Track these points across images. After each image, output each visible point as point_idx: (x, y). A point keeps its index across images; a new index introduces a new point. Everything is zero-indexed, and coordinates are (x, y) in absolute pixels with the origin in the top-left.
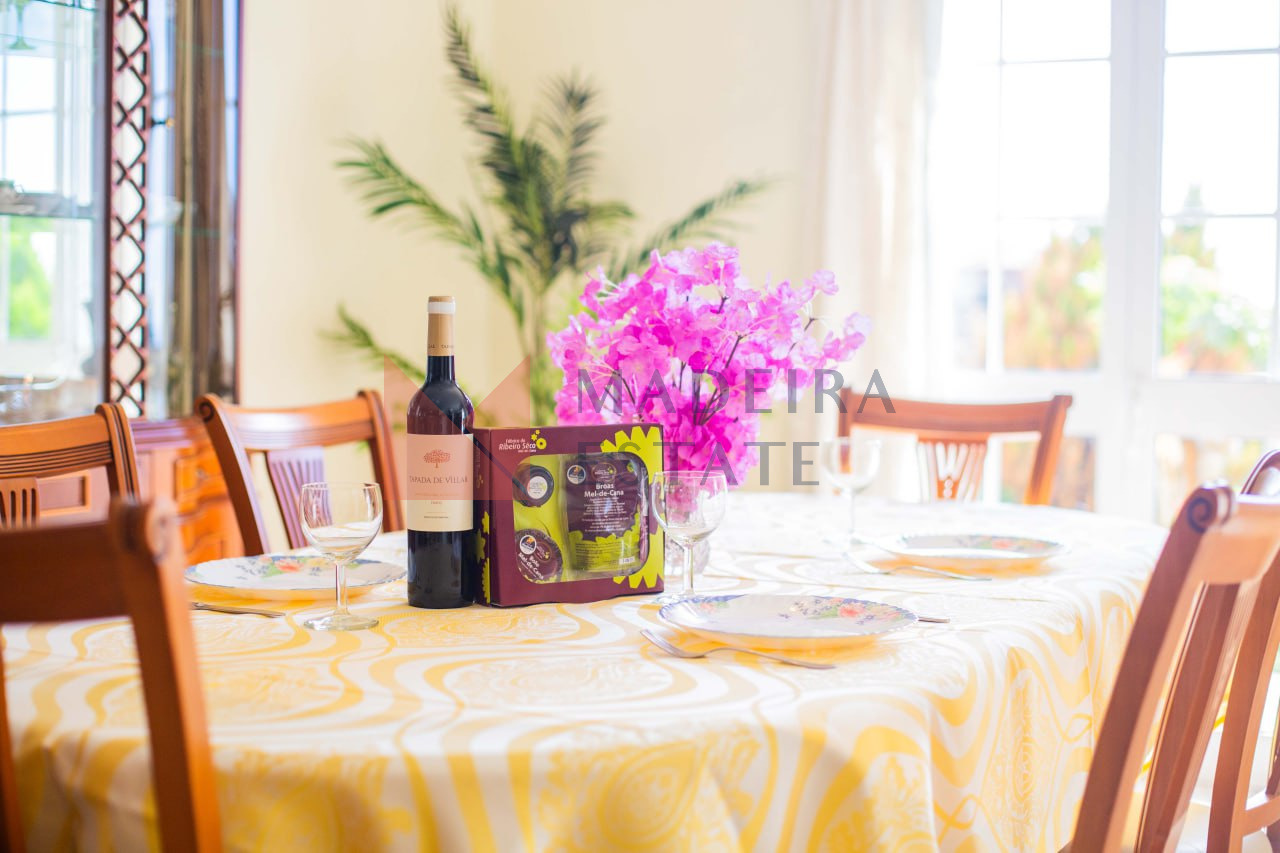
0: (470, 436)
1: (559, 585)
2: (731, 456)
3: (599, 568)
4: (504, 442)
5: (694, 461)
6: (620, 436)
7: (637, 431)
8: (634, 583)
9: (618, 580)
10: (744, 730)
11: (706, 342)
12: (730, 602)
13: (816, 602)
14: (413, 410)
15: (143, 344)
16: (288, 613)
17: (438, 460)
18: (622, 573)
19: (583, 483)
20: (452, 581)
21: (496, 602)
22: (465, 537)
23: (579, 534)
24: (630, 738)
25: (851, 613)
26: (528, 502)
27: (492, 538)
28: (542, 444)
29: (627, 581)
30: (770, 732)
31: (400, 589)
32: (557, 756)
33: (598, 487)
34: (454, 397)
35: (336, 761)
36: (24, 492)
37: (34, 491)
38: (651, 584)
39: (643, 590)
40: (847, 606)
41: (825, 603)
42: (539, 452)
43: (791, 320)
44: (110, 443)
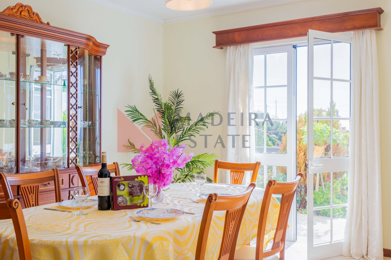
0: (109, 178)
1: (126, 206)
2: (165, 180)
3: (135, 202)
4: (115, 179)
5: (158, 181)
6: (139, 177)
7: (143, 176)
8: (142, 205)
9: (138, 205)
10: (130, 237)
11: (158, 159)
12: (154, 210)
13: (171, 210)
14: (99, 173)
15: (76, 152)
16: (73, 211)
17: (102, 183)
18: (139, 203)
19: (131, 187)
20: (106, 205)
21: (113, 209)
22: (109, 197)
23: (131, 196)
24: (108, 238)
25: (176, 212)
26: (120, 190)
27: (112, 197)
28: (123, 179)
29: (140, 205)
30: (134, 237)
31: (97, 206)
32: (92, 241)
33: (134, 187)
34: (107, 171)
35: (54, 242)
36: (36, 186)
37: (38, 186)
38: (145, 205)
39: (144, 207)
40: (176, 211)
41: (172, 210)
42: (122, 181)
43: (174, 154)
44: (55, 176)
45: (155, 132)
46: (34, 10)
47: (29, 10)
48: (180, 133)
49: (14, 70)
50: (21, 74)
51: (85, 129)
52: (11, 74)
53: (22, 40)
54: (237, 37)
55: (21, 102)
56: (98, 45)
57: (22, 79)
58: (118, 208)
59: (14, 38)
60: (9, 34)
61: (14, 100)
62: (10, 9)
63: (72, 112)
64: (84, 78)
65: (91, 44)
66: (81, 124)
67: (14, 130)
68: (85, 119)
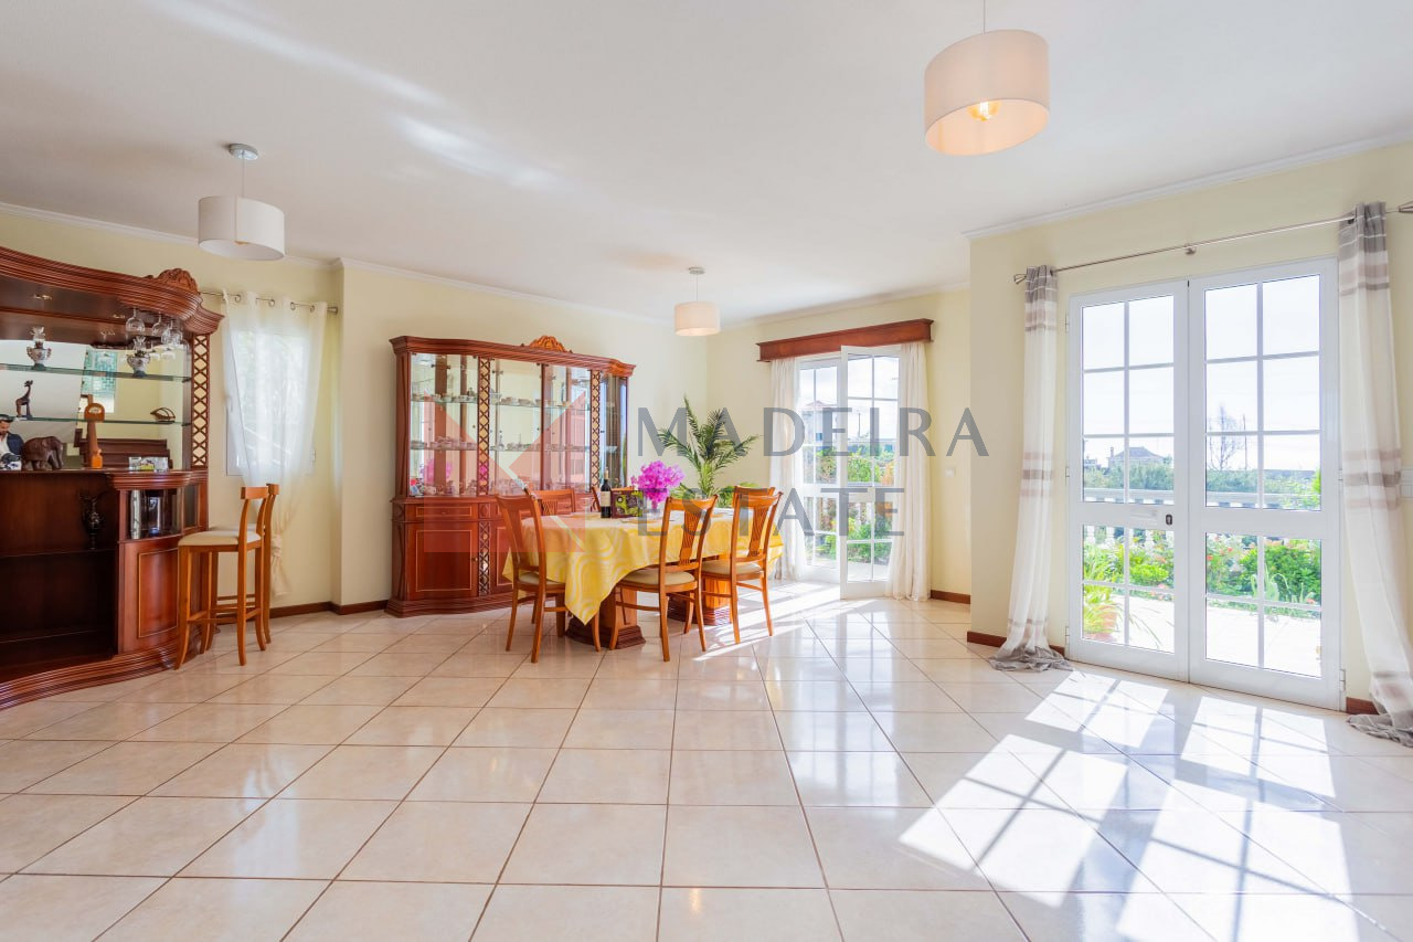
1: (624, 515)
3: (631, 511)
8: (638, 514)
9: (634, 514)
20: (605, 513)
22: (609, 508)
23: (628, 507)
26: (619, 502)
29: (636, 514)
31: (596, 515)
33: (631, 500)
38: (642, 514)
42: (621, 494)
45: (690, 458)
46: (558, 340)
47: (553, 341)
48: (717, 460)
49: (539, 397)
50: (546, 400)
51: (608, 454)
52: (537, 401)
53: (546, 368)
54: (782, 349)
55: (545, 428)
56: (623, 366)
57: (546, 406)
58: (616, 516)
59: (540, 367)
60: (535, 364)
61: (540, 426)
62: (535, 342)
63: (595, 437)
64: (608, 400)
65: (614, 366)
66: (603, 449)
67: (539, 453)
68: (609, 444)
